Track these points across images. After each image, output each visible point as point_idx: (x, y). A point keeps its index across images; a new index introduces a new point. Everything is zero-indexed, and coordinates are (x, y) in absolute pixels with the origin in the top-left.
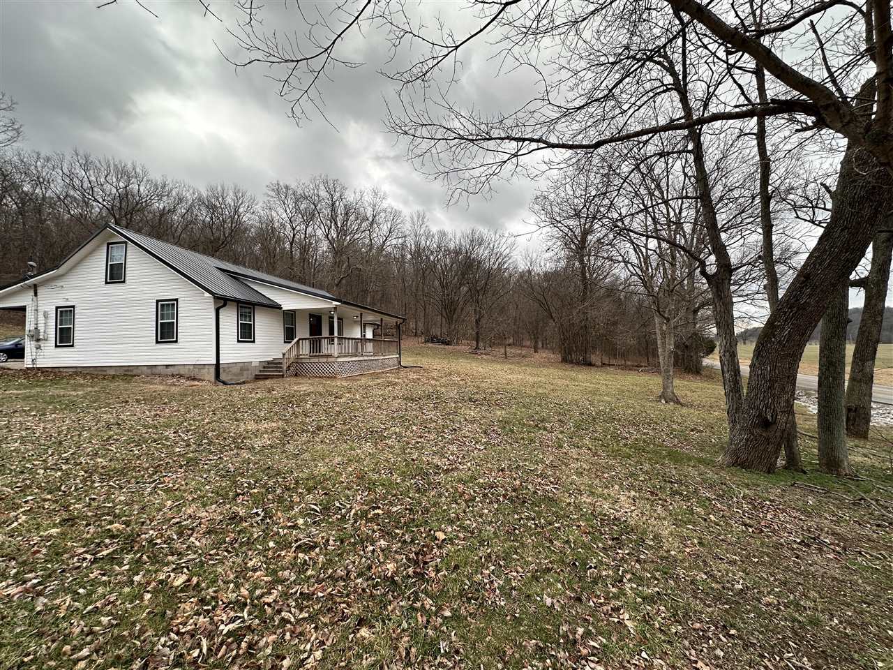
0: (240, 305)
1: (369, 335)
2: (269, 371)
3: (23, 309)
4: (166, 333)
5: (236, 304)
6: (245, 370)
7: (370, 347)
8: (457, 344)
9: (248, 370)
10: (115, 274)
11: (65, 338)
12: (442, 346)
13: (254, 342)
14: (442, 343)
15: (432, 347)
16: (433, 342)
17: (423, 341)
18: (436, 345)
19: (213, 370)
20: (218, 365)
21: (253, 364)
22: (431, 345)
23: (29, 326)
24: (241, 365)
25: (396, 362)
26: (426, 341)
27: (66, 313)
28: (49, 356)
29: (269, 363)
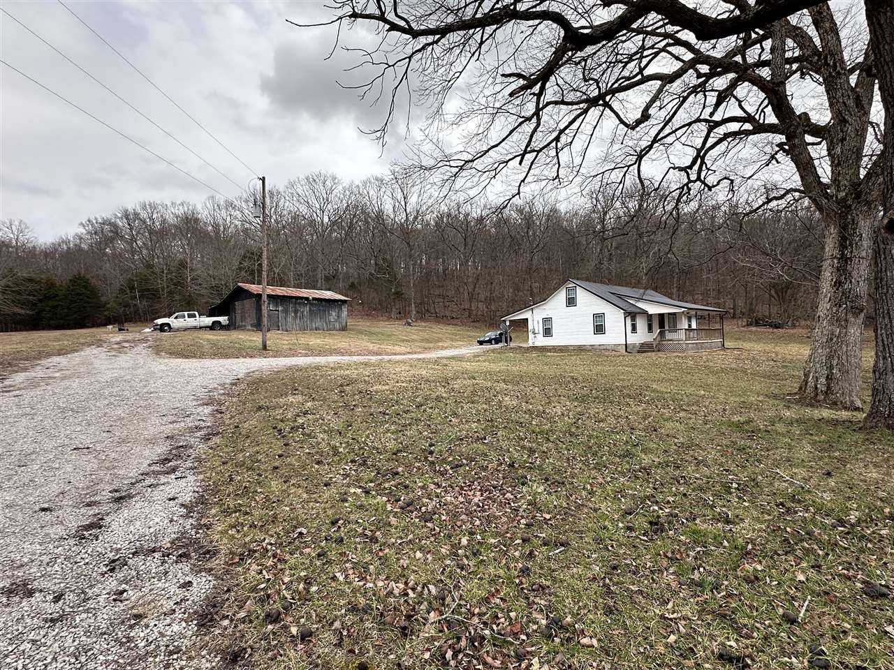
0: (632, 314)
1: (694, 326)
2: (644, 348)
3: (527, 319)
4: (599, 329)
6: (634, 348)
8: (794, 326)
10: (571, 302)
11: (548, 332)
12: (771, 330)
13: (636, 333)
14: (771, 326)
15: (757, 331)
16: (757, 324)
17: (744, 324)
18: (762, 329)
19: (624, 347)
20: (626, 345)
21: (637, 345)
22: (754, 329)
23: (530, 327)
24: (634, 344)
25: (720, 345)
26: (749, 325)
27: (547, 320)
28: (541, 341)
29: (642, 344)
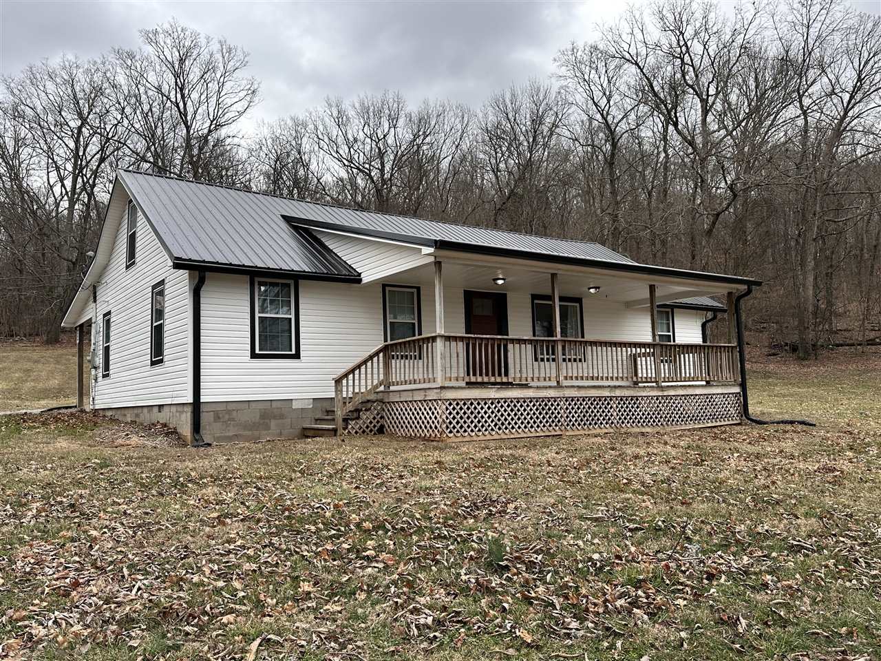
0: (257, 279)
5: (247, 278)
6: (275, 417)
7: (688, 363)
9: (282, 417)
13: (297, 356)
19: (185, 416)
20: (197, 403)
21: (295, 405)
24: (261, 406)
28: (99, 392)
